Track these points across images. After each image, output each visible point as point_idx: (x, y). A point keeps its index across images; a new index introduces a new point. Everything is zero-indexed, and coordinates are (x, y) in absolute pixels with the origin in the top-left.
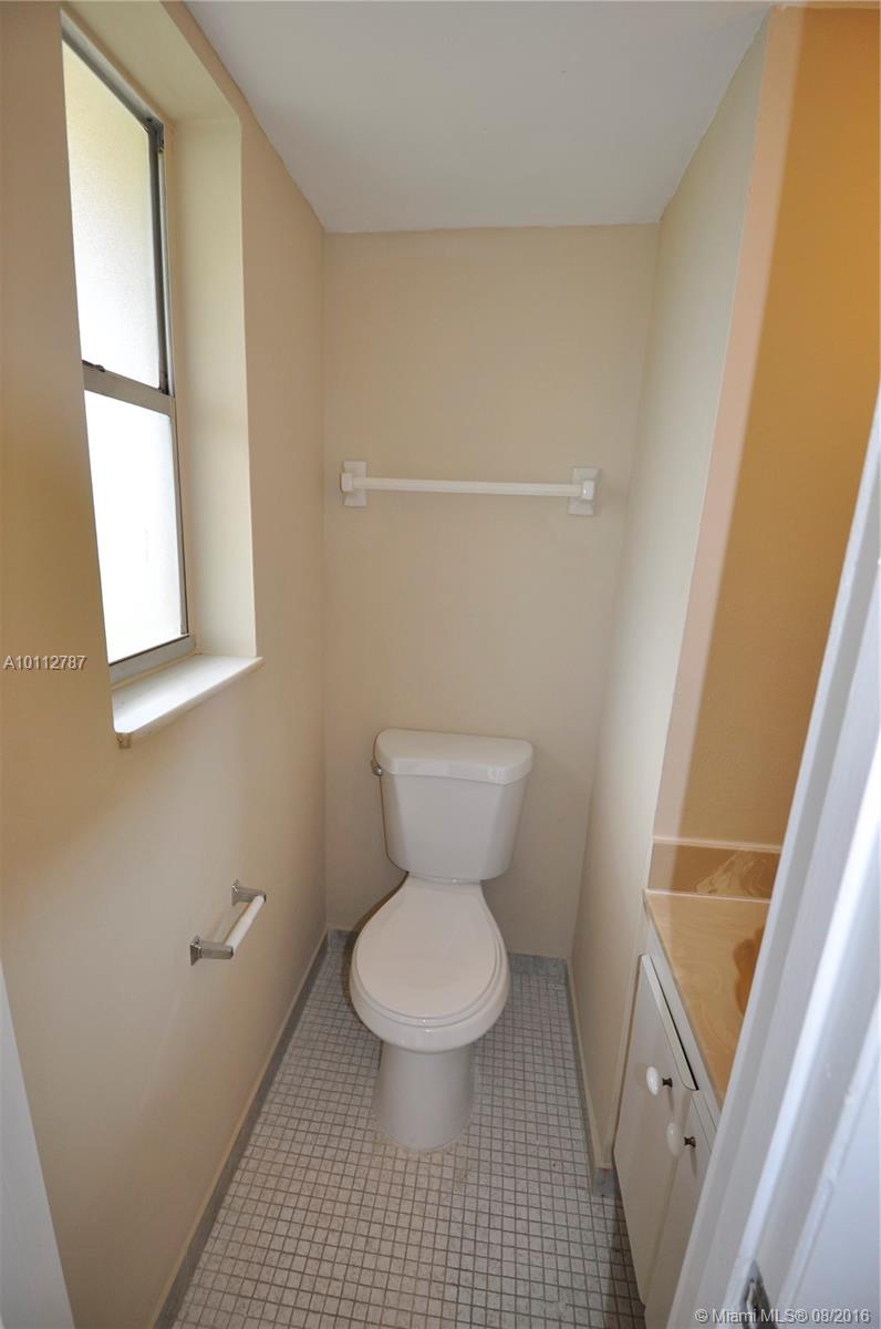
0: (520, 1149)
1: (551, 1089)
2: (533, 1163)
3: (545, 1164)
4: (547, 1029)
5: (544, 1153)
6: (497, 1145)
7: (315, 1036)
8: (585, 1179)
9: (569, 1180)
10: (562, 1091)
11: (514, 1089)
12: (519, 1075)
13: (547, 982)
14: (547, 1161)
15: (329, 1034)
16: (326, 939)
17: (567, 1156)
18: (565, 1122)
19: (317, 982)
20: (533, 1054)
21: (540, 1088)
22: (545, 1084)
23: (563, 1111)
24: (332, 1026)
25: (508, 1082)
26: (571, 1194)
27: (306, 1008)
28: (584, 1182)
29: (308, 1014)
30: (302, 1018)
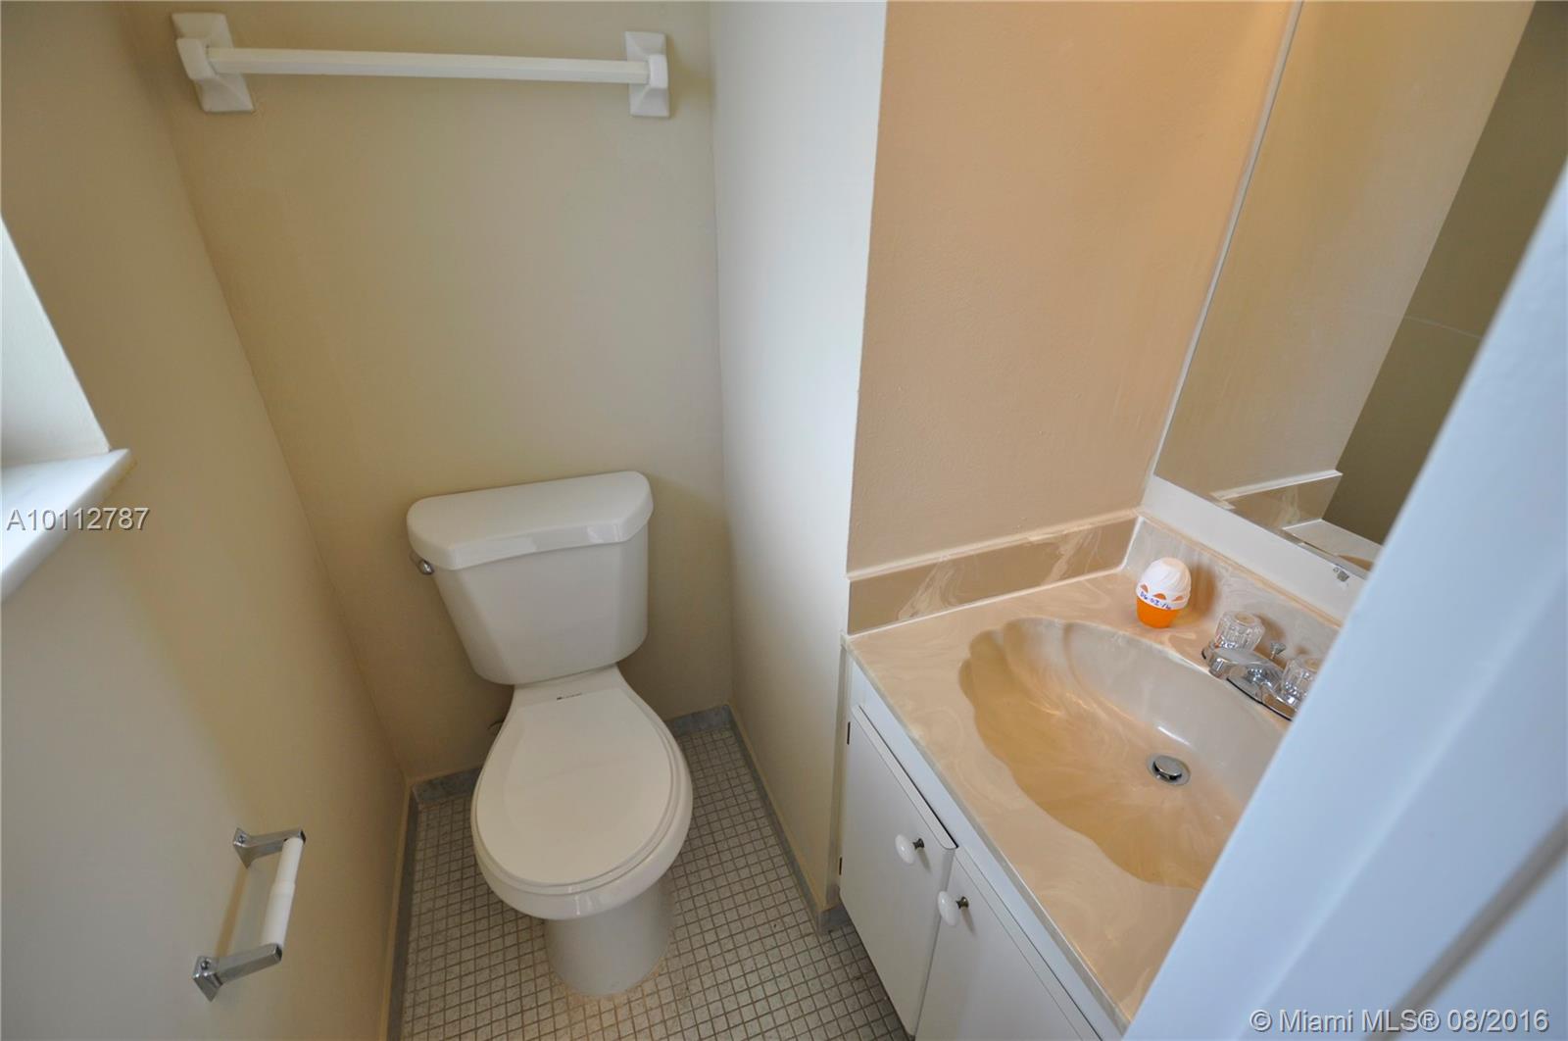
0: (735, 927)
1: (749, 848)
2: (753, 935)
3: (765, 930)
4: (726, 785)
5: (761, 918)
6: (710, 937)
7: (442, 925)
8: (808, 924)
9: (793, 934)
10: (759, 845)
11: (710, 867)
12: (711, 850)
13: (711, 735)
14: (767, 926)
15: (461, 914)
16: (412, 799)
17: (785, 909)
18: (772, 876)
19: (419, 856)
20: (719, 820)
21: (737, 852)
22: (741, 845)
23: (767, 865)
24: (462, 902)
25: (703, 863)
26: (800, 946)
27: (415, 896)
28: (807, 928)
29: (420, 902)
30: (415, 910)
